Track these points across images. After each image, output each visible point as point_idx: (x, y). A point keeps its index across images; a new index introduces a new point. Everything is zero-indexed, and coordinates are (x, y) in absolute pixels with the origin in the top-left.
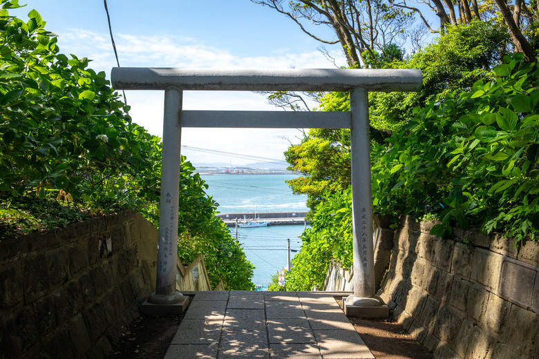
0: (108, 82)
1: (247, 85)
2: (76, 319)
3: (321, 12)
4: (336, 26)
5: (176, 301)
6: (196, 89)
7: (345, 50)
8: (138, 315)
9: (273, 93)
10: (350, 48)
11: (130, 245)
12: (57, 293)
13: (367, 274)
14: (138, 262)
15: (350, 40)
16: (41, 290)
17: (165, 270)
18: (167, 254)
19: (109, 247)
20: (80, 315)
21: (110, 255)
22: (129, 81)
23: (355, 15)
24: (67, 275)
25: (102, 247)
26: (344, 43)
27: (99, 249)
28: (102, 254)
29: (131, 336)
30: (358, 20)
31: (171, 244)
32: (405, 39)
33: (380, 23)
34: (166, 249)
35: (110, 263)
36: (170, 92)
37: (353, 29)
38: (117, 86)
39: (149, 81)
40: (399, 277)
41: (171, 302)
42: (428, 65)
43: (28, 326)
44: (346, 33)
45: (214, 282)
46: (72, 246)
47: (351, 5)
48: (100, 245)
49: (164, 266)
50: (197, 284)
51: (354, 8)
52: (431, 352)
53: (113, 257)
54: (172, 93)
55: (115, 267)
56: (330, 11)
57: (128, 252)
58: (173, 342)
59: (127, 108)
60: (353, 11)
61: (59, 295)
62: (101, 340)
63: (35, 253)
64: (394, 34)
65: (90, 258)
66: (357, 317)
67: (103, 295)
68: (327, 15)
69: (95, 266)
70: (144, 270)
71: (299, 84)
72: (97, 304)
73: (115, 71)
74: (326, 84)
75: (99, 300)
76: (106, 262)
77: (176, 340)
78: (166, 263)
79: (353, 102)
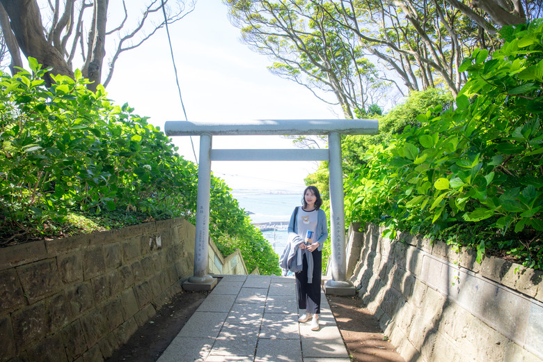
0: (162, 133)
1: (256, 131)
2: (127, 292)
3: (326, 83)
4: (337, 93)
5: (206, 281)
6: (221, 135)
7: (343, 108)
8: (180, 290)
9: (297, 136)
10: (346, 107)
11: (178, 242)
12: (111, 273)
13: (341, 264)
14: (184, 254)
15: (346, 101)
16: (98, 271)
17: (199, 260)
18: (201, 248)
19: (159, 242)
20: (130, 289)
21: (159, 248)
22: (177, 131)
23: (351, 85)
24: (121, 262)
25: (152, 242)
26: (342, 104)
27: (150, 244)
28: (152, 248)
29: (171, 305)
30: (353, 88)
31: (203, 241)
32: (387, 101)
33: (369, 90)
34: (200, 245)
35: (159, 254)
36: (204, 137)
37: (349, 95)
38: (168, 134)
39: (189, 130)
40: (365, 267)
41: (203, 282)
42: (398, 118)
43: (84, 296)
44: (343, 98)
45: (251, 268)
46: (126, 242)
47: (348, 79)
48: (151, 241)
49: (199, 257)
50: (235, 270)
51: (351, 81)
52: (379, 321)
53: (162, 250)
54: (205, 137)
55: (163, 257)
56: (333, 84)
57: (175, 247)
58: (197, 310)
59: (176, 149)
60: (350, 83)
61: (113, 275)
62: (147, 307)
63: (94, 246)
64: (379, 97)
65: (142, 250)
66: (333, 295)
67: (152, 276)
68: (331, 85)
69: (147, 256)
70: (188, 260)
71: (292, 130)
72: (146, 282)
73: (167, 124)
74: (311, 130)
75: (148, 279)
76: (156, 253)
77: (201, 308)
78: (200, 255)
79: (330, 142)
